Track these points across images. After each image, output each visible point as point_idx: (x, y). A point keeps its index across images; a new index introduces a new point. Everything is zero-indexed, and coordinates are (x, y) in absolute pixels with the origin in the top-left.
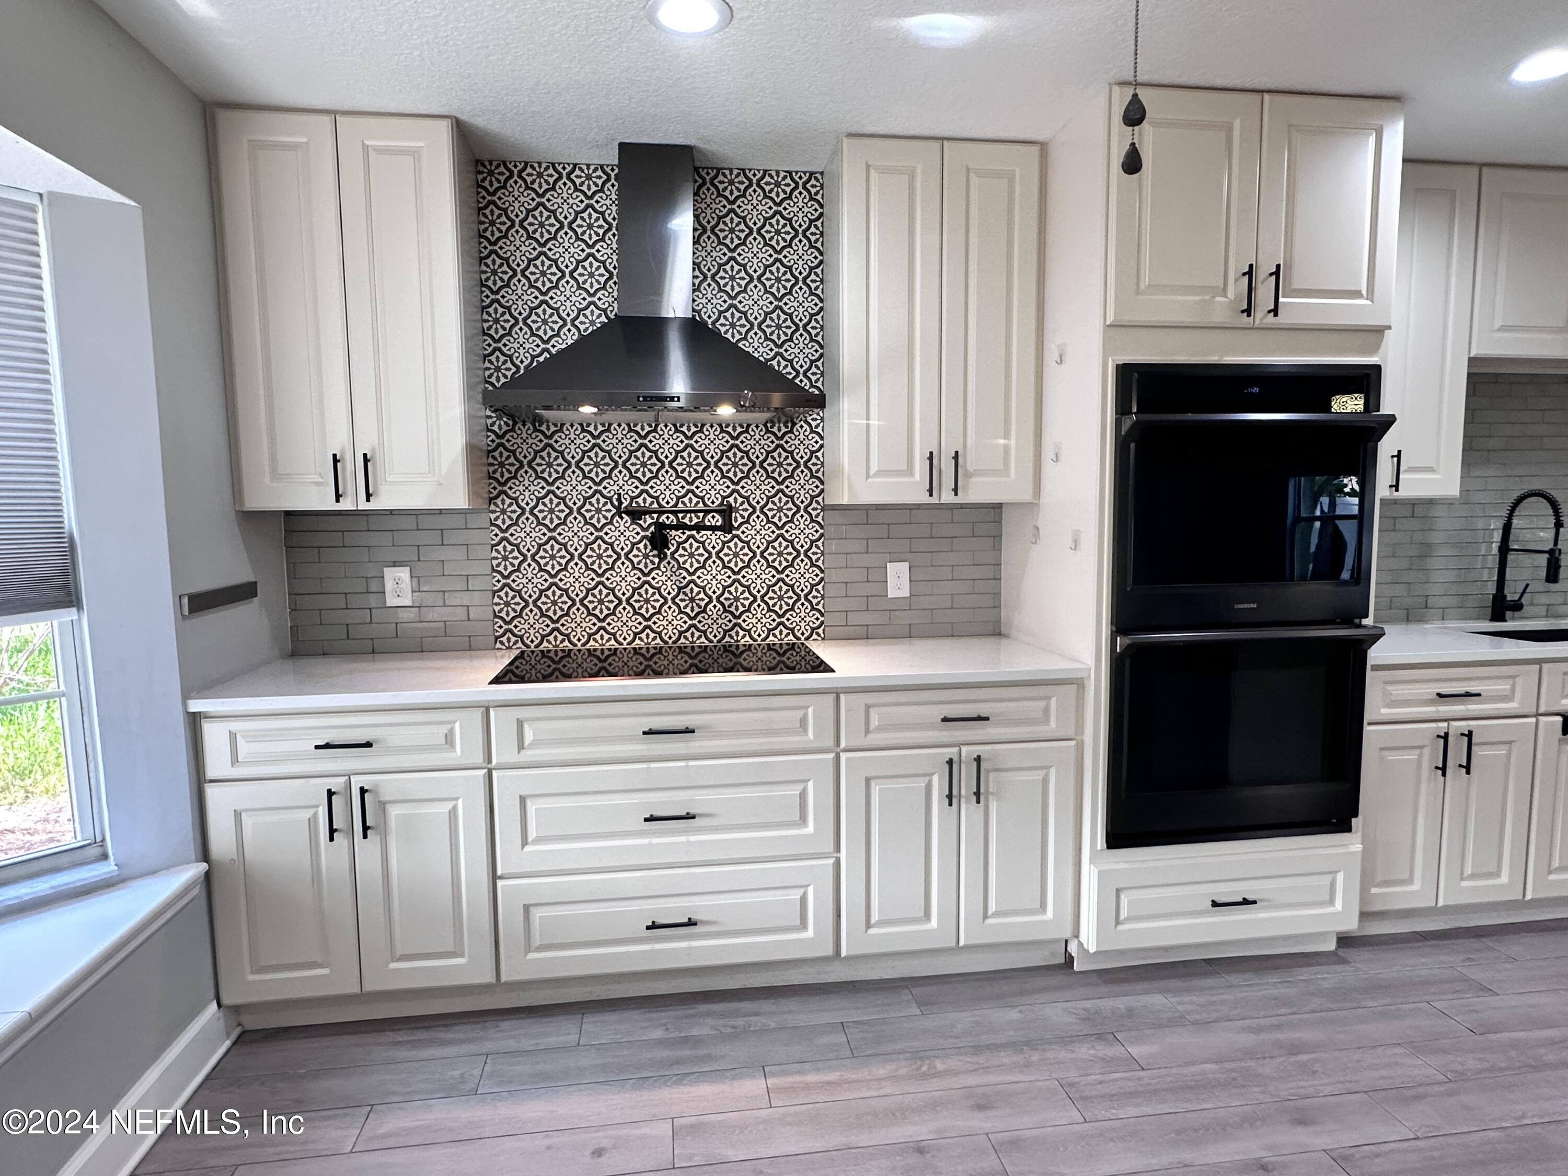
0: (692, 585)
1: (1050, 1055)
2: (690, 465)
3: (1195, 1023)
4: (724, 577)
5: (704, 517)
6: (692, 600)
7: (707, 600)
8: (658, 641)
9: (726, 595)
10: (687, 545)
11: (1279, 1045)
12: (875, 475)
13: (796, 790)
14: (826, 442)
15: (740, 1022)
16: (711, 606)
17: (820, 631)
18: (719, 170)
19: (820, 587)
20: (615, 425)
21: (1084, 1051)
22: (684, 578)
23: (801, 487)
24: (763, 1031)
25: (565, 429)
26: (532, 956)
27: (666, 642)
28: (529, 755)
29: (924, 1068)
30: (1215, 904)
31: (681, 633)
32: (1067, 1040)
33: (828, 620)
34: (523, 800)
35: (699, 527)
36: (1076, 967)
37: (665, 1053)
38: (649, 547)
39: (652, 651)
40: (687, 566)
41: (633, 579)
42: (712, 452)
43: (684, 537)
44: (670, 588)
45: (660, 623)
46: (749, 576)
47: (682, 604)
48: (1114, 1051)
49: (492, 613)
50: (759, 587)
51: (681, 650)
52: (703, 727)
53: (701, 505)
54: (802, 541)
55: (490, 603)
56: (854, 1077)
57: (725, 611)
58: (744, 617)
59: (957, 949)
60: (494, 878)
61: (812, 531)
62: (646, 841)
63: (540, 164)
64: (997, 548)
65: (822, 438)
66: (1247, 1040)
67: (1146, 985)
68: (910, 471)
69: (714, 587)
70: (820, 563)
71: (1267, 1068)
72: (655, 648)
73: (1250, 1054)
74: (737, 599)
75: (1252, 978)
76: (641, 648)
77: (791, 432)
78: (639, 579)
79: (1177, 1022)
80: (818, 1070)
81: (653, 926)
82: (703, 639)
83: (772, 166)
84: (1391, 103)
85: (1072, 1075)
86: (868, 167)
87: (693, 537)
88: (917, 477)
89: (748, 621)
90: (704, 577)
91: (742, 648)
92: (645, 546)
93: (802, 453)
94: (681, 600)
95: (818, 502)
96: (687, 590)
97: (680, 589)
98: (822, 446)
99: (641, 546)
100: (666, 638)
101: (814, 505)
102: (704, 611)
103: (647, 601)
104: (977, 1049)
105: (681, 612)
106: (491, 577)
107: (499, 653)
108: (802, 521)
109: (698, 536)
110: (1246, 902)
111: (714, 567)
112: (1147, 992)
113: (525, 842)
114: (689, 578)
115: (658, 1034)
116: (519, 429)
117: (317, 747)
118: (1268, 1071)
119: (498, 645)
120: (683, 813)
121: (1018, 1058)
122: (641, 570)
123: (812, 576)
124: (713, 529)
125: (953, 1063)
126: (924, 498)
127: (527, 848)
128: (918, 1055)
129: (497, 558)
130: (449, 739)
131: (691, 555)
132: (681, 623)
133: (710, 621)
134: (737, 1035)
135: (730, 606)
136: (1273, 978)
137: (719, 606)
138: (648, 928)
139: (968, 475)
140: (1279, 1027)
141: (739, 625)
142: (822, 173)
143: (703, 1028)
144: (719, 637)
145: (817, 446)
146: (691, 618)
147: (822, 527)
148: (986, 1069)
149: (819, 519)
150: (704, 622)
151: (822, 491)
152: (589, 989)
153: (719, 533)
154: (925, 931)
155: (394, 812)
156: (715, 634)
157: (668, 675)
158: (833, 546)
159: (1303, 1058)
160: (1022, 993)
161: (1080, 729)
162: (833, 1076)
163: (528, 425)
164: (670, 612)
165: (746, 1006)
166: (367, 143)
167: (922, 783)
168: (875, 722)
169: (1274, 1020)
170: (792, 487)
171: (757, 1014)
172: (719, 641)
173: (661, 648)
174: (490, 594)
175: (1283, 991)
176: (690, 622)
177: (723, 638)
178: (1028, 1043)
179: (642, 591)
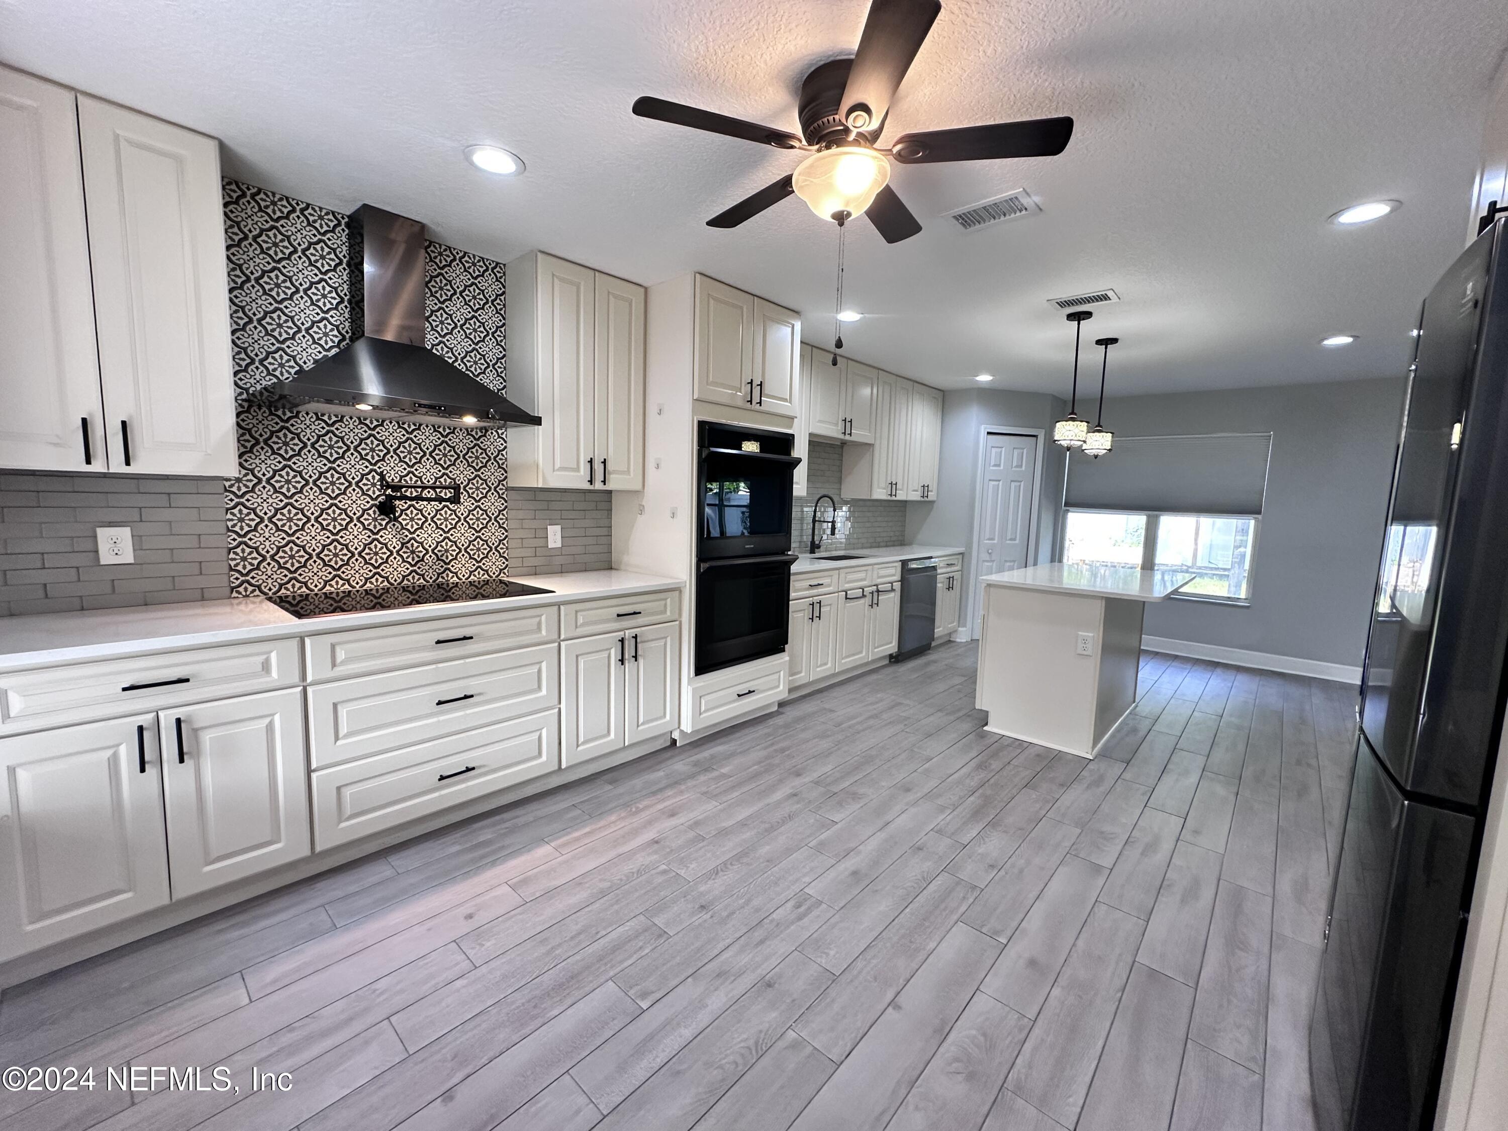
0: (413, 541)
1: (689, 784)
2: (410, 453)
3: (741, 753)
4: (437, 535)
5: (422, 492)
6: (413, 552)
7: (424, 552)
8: (386, 583)
9: (439, 548)
10: (408, 512)
11: (776, 751)
12: (558, 470)
13: (535, 669)
14: (508, 445)
15: (507, 824)
16: (427, 556)
17: (506, 571)
18: (431, 242)
19: (505, 542)
20: (347, 418)
21: (702, 778)
22: (407, 536)
23: (492, 474)
24: (527, 825)
25: (300, 415)
26: (343, 825)
27: (392, 584)
28: (340, 670)
29: (634, 809)
30: (739, 695)
31: (404, 577)
32: (692, 776)
33: (511, 563)
34: (335, 705)
35: (419, 498)
36: (678, 745)
37: (470, 856)
38: (378, 513)
39: (381, 591)
40: (409, 527)
41: (364, 537)
42: (428, 445)
43: (406, 506)
44: (395, 544)
45: (387, 570)
46: (456, 535)
47: (405, 556)
48: (716, 774)
49: (228, 567)
50: (463, 542)
51: (405, 589)
52: (477, 635)
53: (419, 483)
54: (493, 511)
55: (225, 559)
56: (598, 826)
57: (438, 559)
58: (452, 563)
59: (625, 748)
60: (309, 771)
61: (499, 504)
62: (435, 720)
63: (274, 194)
64: (609, 517)
65: (506, 442)
66: (763, 753)
67: (713, 744)
68: (577, 469)
69: (430, 543)
70: (505, 526)
71: (776, 761)
72: (383, 589)
73: (767, 758)
74: (447, 551)
75: (752, 729)
76: (371, 590)
77: (485, 436)
78: (369, 537)
79: (733, 755)
80: (576, 830)
81: (442, 778)
82: (422, 581)
83: (472, 251)
84: (795, 314)
85: (704, 789)
86: (553, 275)
87: (413, 506)
88: (582, 472)
89: (456, 566)
90: (422, 536)
91: (451, 585)
92: (374, 512)
93: (492, 451)
94: (404, 552)
95: (503, 485)
96: (409, 545)
97: (403, 544)
98: (505, 447)
99: (371, 512)
100: (392, 581)
101: (501, 486)
102: (422, 560)
103: (376, 554)
104: (654, 793)
105: (404, 561)
106: (224, 537)
107: (236, 601)
108: (493, 497)
109: (417, 506)
110: (750, 692)
111: (429, 528)
112: (715, 746)
113: (337, 738)
114: (410, 536)
115: (456, 848)
116: (255, 411)
117: (124, 689)
118: (777, 762)
119: (235, 594)
120: (462, 696)
121: (675, 790)
122: (371, 530)
123: (500, 534)
124: (429, 500)
125: (646, 802)
126: (586, 486)
127: (339, 743)
128: (626, 805)
129: (232, 520)
130: (266, 667)
131: (412, 519)
132: (404, 569)
133: (427, 567)
134: (512, 831)
135: (442, 556)
136: (760, 727)
137: (433, 556)
138: (440, 780)
139: (610, 474)
140: (772, 744)
141: (449, 569)
142: (504, 265)
143: (486, 835)
144: (434, 578)
145: (502, 447)
146: (412, 566)
147: (506, 502)
148: (663, 800)
149: (504, 496)
150: (423, 568)
151: (506, 477)
152: (380, 841)
153: (433, 503)
154: (608, 742)
155: (207, 738)
156: (431, 576)
157: (395, 608)
158: (512, 514)
159: (787, 753)
160: (660, 762)
161: (680, 615)
162: (587, 830)
163: (264, 409)
164: (395, 561)
165: (505, 816)
166: (118, 132)
167: (605, 654)
168: (581, 620)
169: (769, 743)
170: (486, 473)
171: (517, 817)
172: (434, 581)
173: (388, 589)
174: (225, 551)
175: (766, 731)
176: (411, 569)
177: (437, 579)
178: (676, 783)
179: (372, 546)
